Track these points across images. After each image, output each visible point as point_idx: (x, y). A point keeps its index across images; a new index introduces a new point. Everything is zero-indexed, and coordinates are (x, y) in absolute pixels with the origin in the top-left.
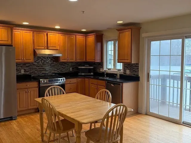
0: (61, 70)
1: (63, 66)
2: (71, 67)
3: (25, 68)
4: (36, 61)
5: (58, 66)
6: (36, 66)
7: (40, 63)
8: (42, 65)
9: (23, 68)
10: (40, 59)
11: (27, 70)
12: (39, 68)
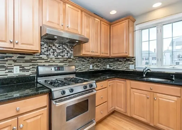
0: (80, 68)
1: (82, 63)
2: (91, 64)
3: (23, 64)
4: (46, 53)
5: (77, 62)
6: (44, 61)
7: (52, 56)
8: (54, 59)
9: (16, 64)
10: (51, 50)
11: (26, 68)
12: (50, 64)
